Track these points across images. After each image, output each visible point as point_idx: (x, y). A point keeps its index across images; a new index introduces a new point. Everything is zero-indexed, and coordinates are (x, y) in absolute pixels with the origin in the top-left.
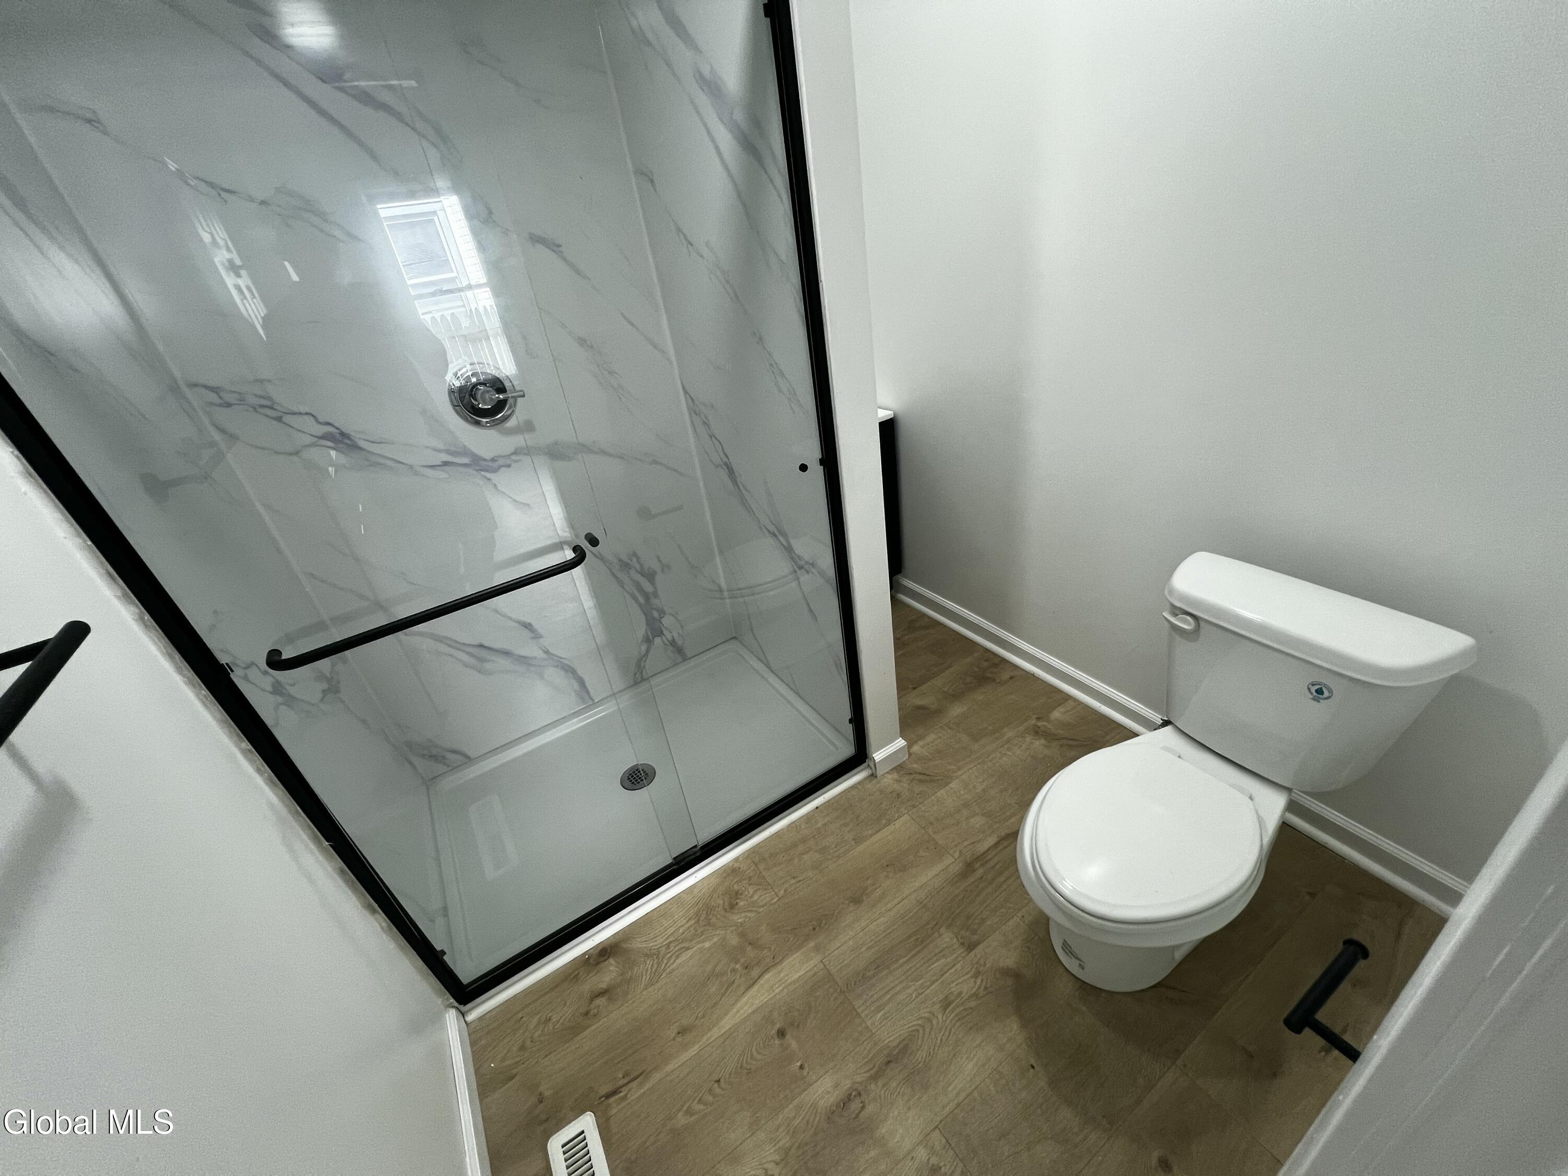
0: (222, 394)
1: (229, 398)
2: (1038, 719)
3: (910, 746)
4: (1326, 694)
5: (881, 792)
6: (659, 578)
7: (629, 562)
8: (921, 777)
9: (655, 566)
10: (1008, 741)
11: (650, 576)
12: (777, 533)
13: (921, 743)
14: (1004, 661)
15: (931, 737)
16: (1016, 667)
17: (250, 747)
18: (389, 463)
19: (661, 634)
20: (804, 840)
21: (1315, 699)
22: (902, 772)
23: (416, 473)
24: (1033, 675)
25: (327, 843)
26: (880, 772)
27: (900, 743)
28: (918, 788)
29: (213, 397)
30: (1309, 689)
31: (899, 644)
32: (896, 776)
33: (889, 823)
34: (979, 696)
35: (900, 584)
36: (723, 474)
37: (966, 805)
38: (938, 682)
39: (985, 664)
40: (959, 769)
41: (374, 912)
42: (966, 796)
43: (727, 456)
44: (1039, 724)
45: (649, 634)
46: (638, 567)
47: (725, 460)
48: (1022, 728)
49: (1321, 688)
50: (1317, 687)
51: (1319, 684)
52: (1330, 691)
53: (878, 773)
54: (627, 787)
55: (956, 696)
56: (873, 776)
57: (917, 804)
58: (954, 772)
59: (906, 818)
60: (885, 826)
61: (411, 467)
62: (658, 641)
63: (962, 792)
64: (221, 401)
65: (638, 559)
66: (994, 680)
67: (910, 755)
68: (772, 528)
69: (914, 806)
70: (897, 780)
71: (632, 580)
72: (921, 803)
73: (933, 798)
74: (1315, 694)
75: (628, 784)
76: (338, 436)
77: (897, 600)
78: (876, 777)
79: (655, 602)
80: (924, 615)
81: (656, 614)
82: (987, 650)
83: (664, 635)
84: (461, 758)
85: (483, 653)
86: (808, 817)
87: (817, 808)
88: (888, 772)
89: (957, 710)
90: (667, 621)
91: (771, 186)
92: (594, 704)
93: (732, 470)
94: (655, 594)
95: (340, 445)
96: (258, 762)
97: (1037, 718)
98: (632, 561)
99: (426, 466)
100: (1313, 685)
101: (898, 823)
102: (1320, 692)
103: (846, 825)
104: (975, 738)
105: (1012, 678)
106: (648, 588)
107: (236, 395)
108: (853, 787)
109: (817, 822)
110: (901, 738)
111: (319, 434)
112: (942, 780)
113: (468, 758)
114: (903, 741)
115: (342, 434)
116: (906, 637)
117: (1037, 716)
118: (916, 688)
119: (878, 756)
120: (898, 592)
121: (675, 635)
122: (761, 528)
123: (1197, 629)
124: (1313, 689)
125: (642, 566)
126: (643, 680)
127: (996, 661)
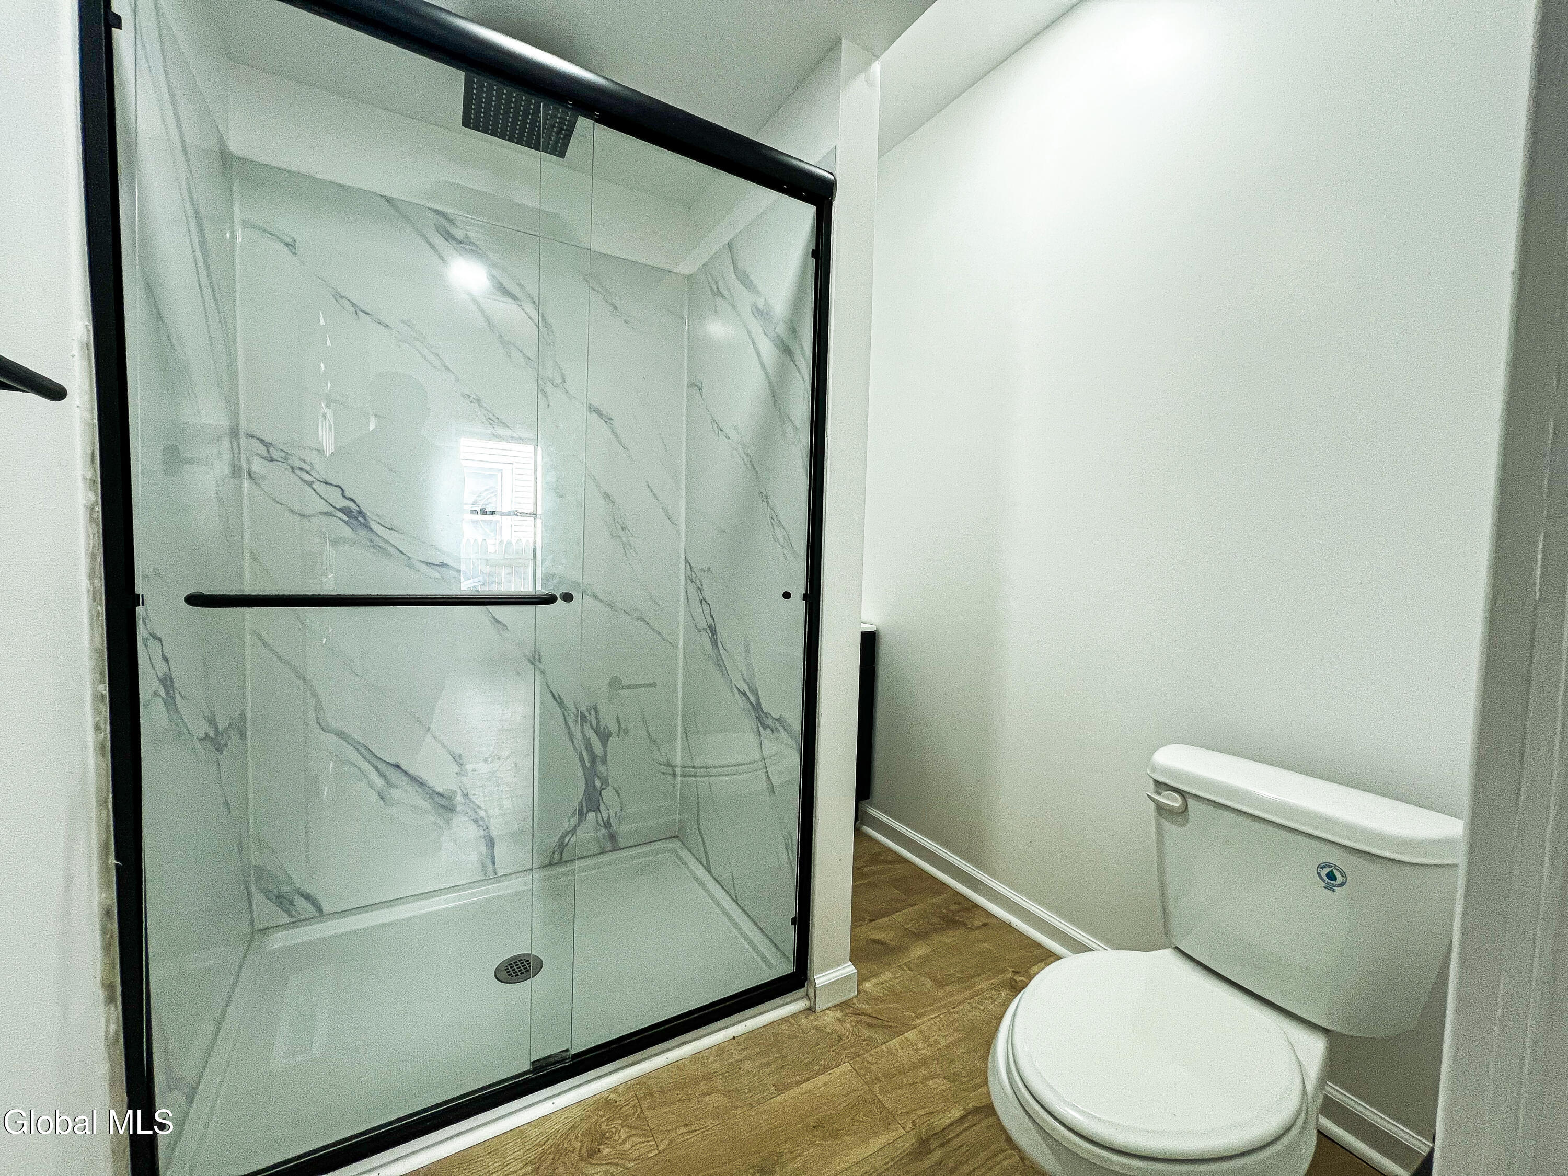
0: (271, 450)
1: (275, 454)
2: (1015, 973)
3: (861, 979)
4: (1340, 879)
5: (818, 1029)
6: (612, 741)
7: (587, 715)
8: (870, 1020)
9: (614, 728)
10: (980, 993)
11: (605, 737)
12: (747, 692)
13: (874, 981)
14: (976, 906)
15: (887, 975)
16: (989, 914)
17: (106, 693)
18: (393, 551)
19: (597, 809)
20: (709, 1077)
21: (1329, 887)
22: (847, 1011)
23: (411, 566)
24: (1009, 926)
25: (114, 862)
26: (821, 1005)
27: (849, 969)
28: (866, 1033)
29: (262, 450)
30: (1319, 874)
31: (858, 873)
32: (838, 1014)
33: (825, 1070)
34: (948, 938)
35: (866, 813)
36: (705, 637)
37: (925, 1061)
38: (898, 917)
39: (954, 907)
40: (919, 1016)
41: (110, 1000)
42: (925, 1051)
43: (712, 617)
44: (1017, 978)
45: (584, 805)
46: (594, 724)
47: (710, 621)
48: (995, 981)
49: (1332, 871)
50: (1327, 870)
51: (1329, 866)
52: (1343, 875)
53: (817, 1006)
54: (503, 981)
55: (922, 936)
56: (811, 1010)
57: (863, 1052)
58: (913, 1020)
59: (846, 1067)
60: (818, 1073)
61: (410, 558)
62: (591, 816)
63: (920, 1046)
64: (267, 455)
65: (596, 712)
66: (965, 925)
67: (859, 992)
68: (744, 687)
69: (858, 1055)
70: (839, 1020)
71: (584, 736)
72: (867, 1052)
73: (883, 1047)
74: (1327, 880)
75: (504, 975)
76: (355, 513)
77: (862, 833)
78: (815, 1012)
79: (601, 768)
80: (889, 850)
81: (598, 783)
82: (957, 893)
83: (599, 810)
84: (310, 908)
85: (394, 775)
86: (720, 1050)
87: (734, 1038)
88: (828, 1009)
89: (919, 950)
90: (608, 795)
91: (798, 374)
92: (497, 878)
93: (715, 631)
94: (604, 761)
95: (353, 521)
96: (103, 715)
97: (1013, 972)
98: (590, 714)
99: (423, 562)
100: (1322, 868)
101: (837, 1072)
102: (1331, 876)
103: (768, 1065)
104: (940, 984)
105: (985, 925)
106: (598, 748)
107: (283, 455)
108: (784, 1020)
109: (731, 1055)
110: (850, 963)
111: (339, 506)
112: (896, 1027)
113: (320, 909)
114: (852, 968)
115: (360, 512)
116: (867, 869)
117: (1013, 970)
118: (874, 920)
119: (821, 978)
120: (862, 824)
121: (612, 814)
122: (732, 689)
123: (1185, 809)
124: (1324, 872)
125: (598, 722)
126: (561, 862)
127: (967, 905)
